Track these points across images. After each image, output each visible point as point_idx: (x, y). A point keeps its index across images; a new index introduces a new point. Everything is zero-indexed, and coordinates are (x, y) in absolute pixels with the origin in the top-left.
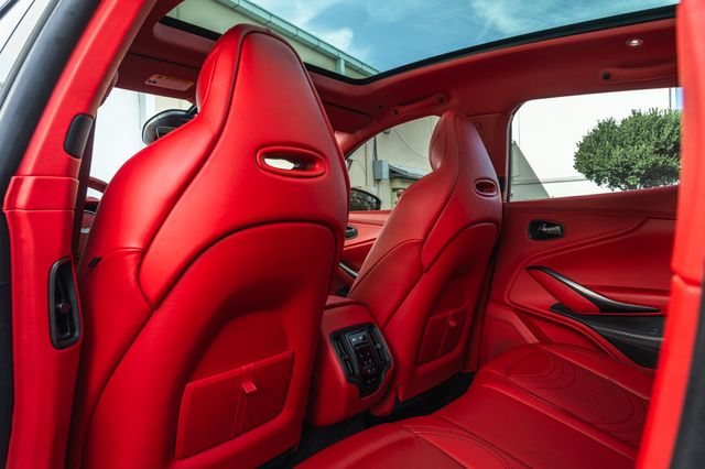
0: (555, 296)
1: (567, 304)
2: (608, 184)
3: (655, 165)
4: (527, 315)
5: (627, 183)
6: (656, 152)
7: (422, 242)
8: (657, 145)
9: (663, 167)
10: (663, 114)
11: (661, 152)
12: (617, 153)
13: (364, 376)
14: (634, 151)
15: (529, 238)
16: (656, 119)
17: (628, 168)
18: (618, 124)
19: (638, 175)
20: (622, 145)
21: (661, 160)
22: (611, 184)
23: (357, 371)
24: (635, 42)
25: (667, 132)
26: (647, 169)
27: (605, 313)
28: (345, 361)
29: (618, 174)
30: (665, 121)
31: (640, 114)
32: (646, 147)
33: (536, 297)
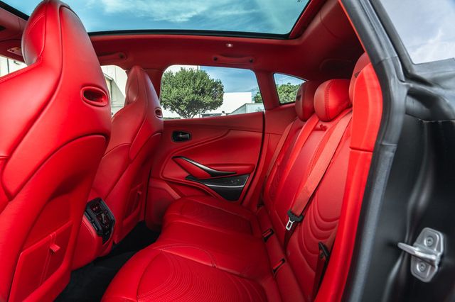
0: (188, 172)
1: (194, 175)
2: (170, 109)
3: (193, 99)
4: (172, 183)
5: (179, 109)
6: (193, 93)
7: (130, 145)
8: (194, 89)
9: (197, 101)
10: (196, 72)
11: (196, 93)
12: (175, 91)
13: (105, 230)
14: (184, 91)
15: (172, 141)
16: (192, 74)
17: (180, 100)
18: (174, 75)
19: (185, 104)
20: (177, 88)
21: (196, 97)
22: (172, 109)
23: (100, 228)
24: (230, 45)
25: (198, 82)
26: (190, 102)
27: (213, 177)
28: (92, 223)
29: (175, 104)
30: (197, 76)
31: (185, 70)
32: (188, 90)
33: (176, 173)
